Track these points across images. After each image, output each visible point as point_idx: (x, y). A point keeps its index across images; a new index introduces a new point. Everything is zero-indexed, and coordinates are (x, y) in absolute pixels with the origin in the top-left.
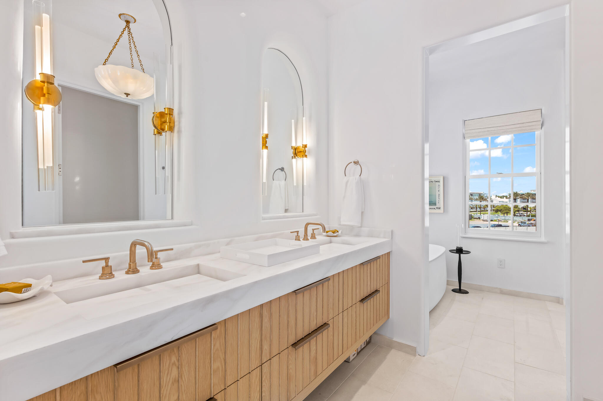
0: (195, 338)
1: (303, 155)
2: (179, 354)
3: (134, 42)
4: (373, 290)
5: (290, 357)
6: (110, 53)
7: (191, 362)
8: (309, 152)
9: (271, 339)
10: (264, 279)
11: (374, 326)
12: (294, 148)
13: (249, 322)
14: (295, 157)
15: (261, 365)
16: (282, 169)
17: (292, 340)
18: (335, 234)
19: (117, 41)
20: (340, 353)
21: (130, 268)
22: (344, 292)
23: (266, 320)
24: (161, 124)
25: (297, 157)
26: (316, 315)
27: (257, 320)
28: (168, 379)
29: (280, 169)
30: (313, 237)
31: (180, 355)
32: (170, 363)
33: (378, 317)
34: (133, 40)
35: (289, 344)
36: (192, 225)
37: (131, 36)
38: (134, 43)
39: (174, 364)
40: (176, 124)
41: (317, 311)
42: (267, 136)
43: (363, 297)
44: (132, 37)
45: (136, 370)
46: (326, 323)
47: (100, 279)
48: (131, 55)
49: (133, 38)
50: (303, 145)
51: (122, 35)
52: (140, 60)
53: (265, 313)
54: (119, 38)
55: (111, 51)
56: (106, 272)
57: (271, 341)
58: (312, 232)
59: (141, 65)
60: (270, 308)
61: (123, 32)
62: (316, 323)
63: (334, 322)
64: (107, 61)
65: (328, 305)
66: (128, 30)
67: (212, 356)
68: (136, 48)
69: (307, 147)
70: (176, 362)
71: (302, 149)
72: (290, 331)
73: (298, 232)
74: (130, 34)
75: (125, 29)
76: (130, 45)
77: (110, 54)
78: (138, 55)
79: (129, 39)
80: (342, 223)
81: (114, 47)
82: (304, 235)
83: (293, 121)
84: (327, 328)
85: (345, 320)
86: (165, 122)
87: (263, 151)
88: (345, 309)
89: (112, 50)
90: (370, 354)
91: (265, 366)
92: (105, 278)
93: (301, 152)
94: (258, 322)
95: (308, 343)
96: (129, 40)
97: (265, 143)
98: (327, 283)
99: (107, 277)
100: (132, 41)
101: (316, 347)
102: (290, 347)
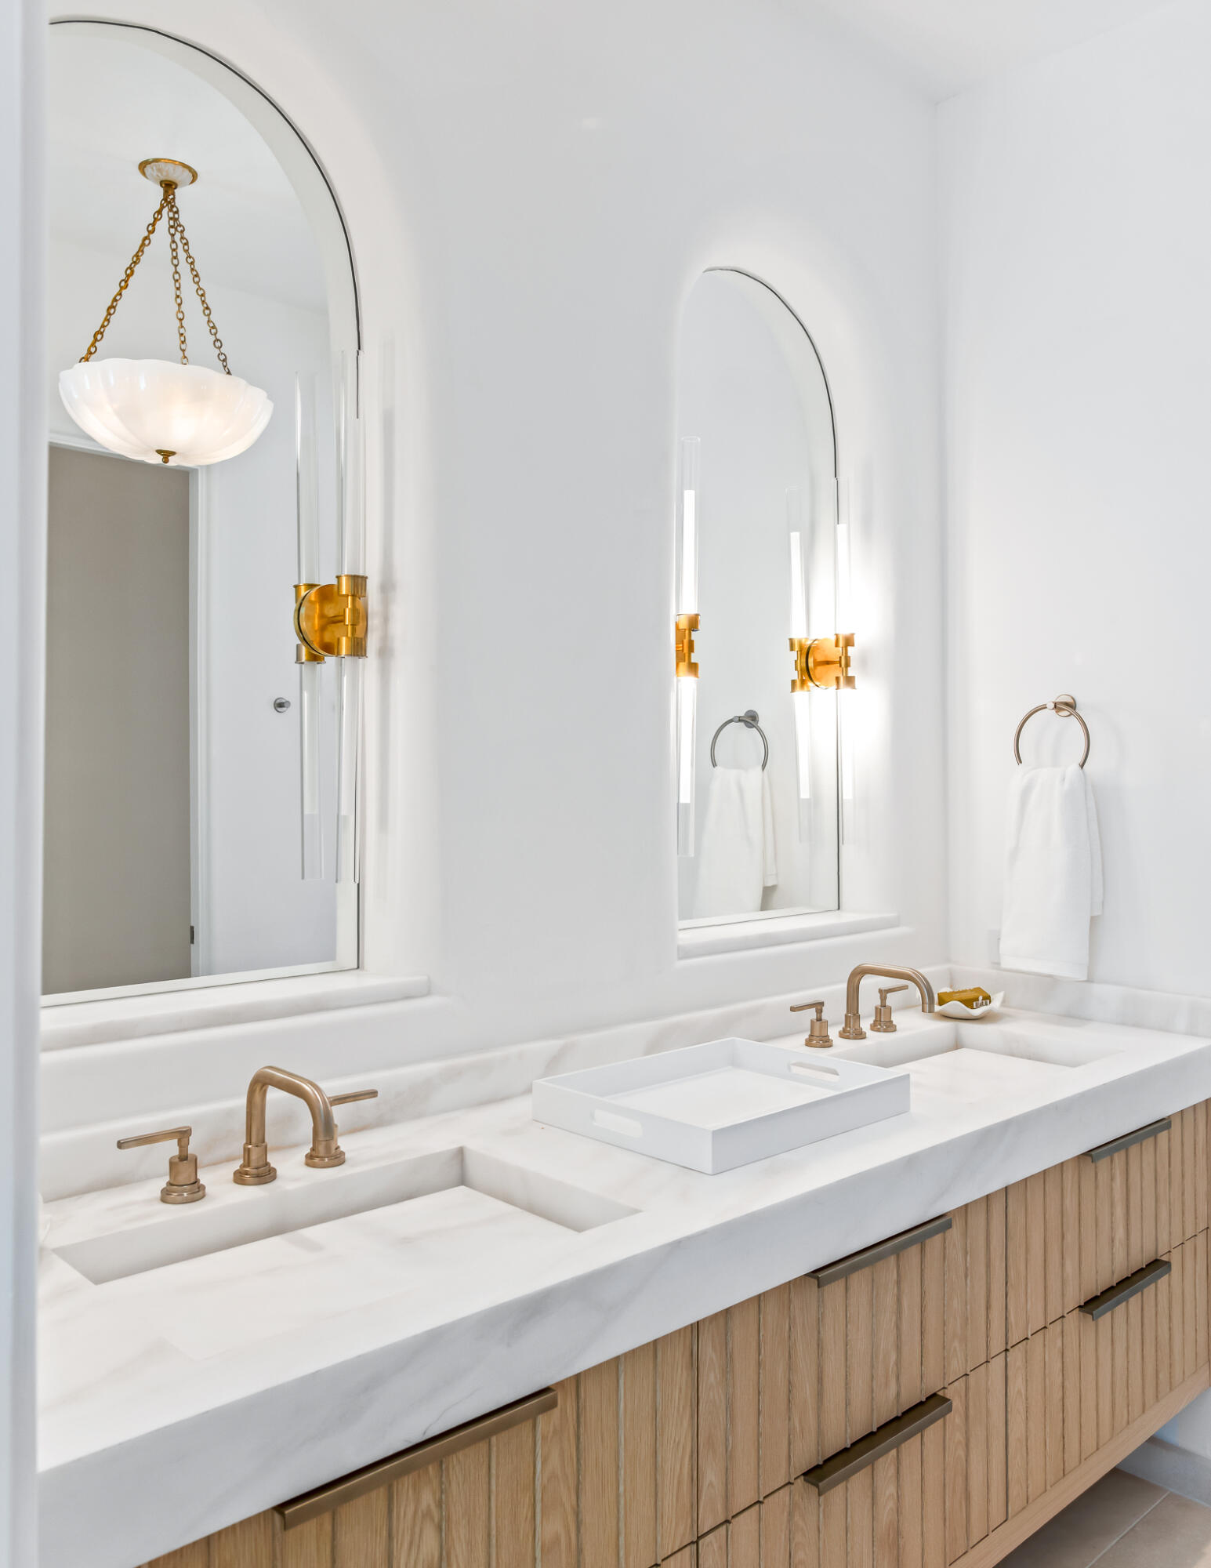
0: (487, 1435)
1: (837, 679)
2: (441, 1483)
3: (190, 260)
4: (1139, 1261)
5: (797, 1518)
6: (109, 308)
7: (475, 1510)
8: (864, 662)
9: (730, 1448)
10: (704, 1233)
11: (1143, 1412)
12: (801, 649)
13: (655, 1384)
14: (803, 682)
15: (697, 1543)
16: (750, 720)
17: (807, 1455)
18: (977, 1012)
19: (134, 262)
20: (997, 1516)
21: (247, 1163)
22: (1012, 1273)
23: (712, 1378)
24: (323, 629)
25: (810, 684)
26: (898, 1363)
27: (681, 1376)
28: (412, 1562)
29: (740, 720)
30: (884, 1022)
31: (443, 1487)
32: (416, 1512)
33: (1163, 1376)
34: (186, 251)
35: (792, 1470)
36: (428, 993)
37: (182, 238)
38: (192, 263)
39: (428, 1514)
40: (374, 622)
41: (899, 1349)
42: (693, 624)
43: (1093, 1288)
44: (184, 241)
45: (328, 1527)
46: (934, 1395)
47: (164, 1200)
48: (179, 301)
49: (187, 244)
50: (837, 635)
51: (151, 236)
52: (212, 325)
53: (709, 1353)
54: (141, 249)
55: (115, 300)
56: (182, 1179)
57: (729, 1456)
58: (878, 1003)
59: (218, 344)
60: (726, 1335)
61: (153, 224)
62: (898, 1394)
63: (971, 1394)
64: (99, 337)
65: (944, 1325)
66: (171, 215)
67: (539, 1496)
68: (198, 283)
69: (853, 645)
70: (433, 1507)
71: (835, 653)
72: (797, 1424)
73: (819, 1006)
74: (176, 230)
75: (159, 212)
76: (176, 266)
77: (112, 311)
78: (207, 308)
79: (174, 246)
80: (1008, 962)
81: (124, 284)
82: (846, 1016)
83: (795, 537)
84: (943, 1415)
85: (1017, 1384)
86: (338, 620)
87: (678, 681)
88: (1015, 1338)
89: (118, 298)
90: (1132, 1529)
91: (708, 1545)
92: (179, 1199)
93: (828, 663)
94: (684, 1387)
95: (867, 1470)
96: (174, 250)
97: (686, 650)
98: (938, 1238)
99: (185, 1194)
100: (182, 255)
101: (898, 1486)
102: (799, 1480)
